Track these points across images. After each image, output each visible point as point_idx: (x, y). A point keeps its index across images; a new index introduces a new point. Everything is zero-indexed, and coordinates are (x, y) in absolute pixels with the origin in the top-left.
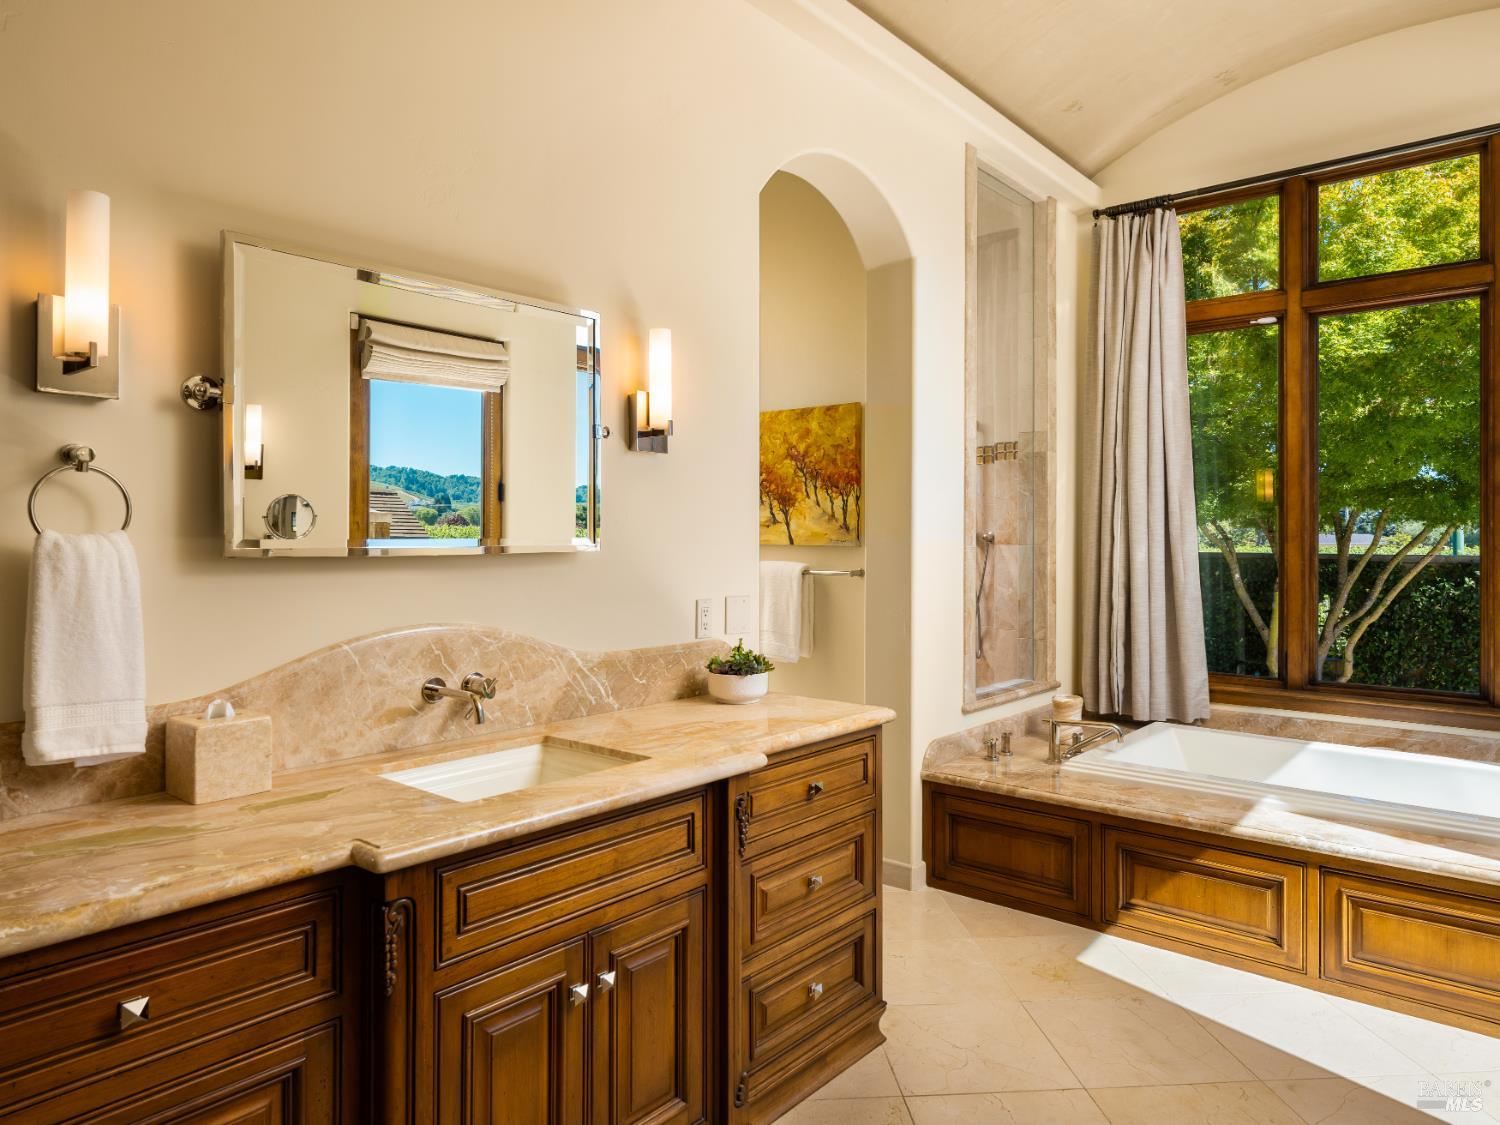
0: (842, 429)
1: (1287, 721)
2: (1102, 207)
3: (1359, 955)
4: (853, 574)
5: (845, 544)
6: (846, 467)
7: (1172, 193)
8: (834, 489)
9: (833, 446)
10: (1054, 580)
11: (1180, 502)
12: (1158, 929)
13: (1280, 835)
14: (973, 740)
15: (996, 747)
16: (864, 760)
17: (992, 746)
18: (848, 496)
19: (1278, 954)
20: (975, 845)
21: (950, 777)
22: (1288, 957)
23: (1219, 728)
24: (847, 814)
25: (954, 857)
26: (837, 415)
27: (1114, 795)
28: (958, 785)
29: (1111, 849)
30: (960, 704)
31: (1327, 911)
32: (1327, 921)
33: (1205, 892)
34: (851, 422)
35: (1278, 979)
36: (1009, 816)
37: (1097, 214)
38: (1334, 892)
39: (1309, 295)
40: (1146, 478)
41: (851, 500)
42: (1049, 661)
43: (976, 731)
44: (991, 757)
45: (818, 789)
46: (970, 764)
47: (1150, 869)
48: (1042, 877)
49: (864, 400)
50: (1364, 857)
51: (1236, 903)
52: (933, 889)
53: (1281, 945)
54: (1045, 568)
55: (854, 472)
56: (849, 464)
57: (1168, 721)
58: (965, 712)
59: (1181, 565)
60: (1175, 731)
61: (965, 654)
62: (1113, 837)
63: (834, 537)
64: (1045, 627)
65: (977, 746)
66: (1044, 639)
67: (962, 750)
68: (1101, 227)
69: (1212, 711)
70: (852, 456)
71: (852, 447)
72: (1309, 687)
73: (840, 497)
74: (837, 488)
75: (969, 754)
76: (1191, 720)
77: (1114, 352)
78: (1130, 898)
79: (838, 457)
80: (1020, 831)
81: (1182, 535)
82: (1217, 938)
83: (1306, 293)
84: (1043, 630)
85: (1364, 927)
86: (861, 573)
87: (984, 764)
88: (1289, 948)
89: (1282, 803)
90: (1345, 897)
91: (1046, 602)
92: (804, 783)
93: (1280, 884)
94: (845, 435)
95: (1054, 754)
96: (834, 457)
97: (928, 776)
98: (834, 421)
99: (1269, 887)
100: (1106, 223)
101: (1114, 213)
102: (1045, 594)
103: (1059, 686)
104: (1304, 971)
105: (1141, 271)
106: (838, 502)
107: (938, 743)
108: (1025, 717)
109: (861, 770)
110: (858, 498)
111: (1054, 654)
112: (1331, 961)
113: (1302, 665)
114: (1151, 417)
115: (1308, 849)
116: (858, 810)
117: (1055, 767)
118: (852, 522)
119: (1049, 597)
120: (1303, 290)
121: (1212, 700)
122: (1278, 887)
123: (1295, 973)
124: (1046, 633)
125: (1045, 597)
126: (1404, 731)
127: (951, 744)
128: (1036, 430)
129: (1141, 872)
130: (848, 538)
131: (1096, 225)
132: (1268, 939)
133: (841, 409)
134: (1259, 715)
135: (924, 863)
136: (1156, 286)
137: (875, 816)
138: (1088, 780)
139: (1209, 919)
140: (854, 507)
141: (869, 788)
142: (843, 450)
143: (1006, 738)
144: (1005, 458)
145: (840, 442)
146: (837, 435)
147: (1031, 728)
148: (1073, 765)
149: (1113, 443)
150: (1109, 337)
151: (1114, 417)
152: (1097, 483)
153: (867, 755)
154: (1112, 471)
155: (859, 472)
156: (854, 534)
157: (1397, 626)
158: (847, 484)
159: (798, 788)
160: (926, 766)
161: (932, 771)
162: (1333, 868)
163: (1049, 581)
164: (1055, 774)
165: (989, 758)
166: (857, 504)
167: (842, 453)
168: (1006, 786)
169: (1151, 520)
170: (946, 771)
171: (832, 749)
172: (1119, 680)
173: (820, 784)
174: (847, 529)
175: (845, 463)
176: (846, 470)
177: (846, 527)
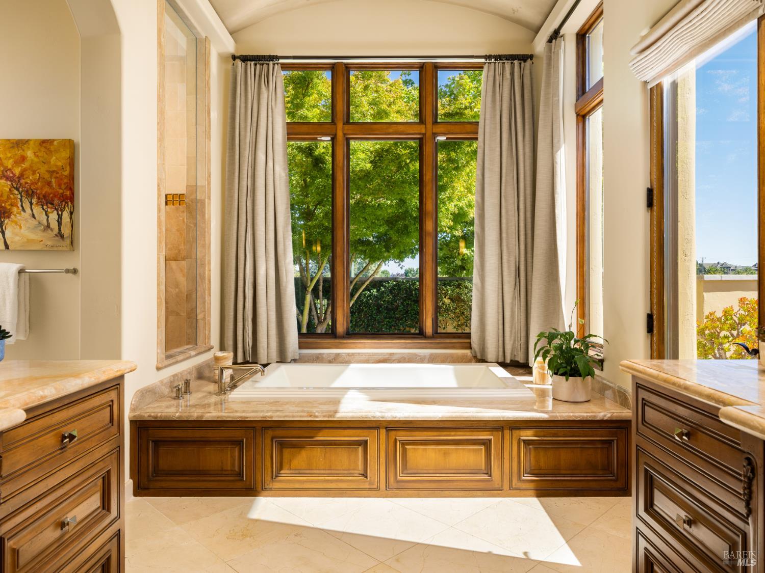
0: (57, 159)
1: (338, 355)
2: (238, 54)
3: (405, 472)
4: (67, 271)
5: (60, 248)
6: (61, 189)
7: (279, 55)
8: (49, 205)
9: (48, 171)
10: (210, 282)
11: (284, 235)
12: (297, 486)
13: (366, 414)
14: (163, 387)
15: (181, 389)
16: (110, 406)
17: (179, 389)
18: (62, 211)
19: (365, 482)
20: (172, 459)
21: (152, 414)
22: (370, 483)
23: (304, 363)
24: (97, 455)
25: (157, 471)
26: (52, 147)
27: (267, 407)
28: (158, 419)
29: (268, 441)
30: (155, 363)
31: (390, 451)
32: (390, 457)
33: (325, 456)
34: (65, 154)
35: (365, 497)
36: (198, 434)
37: (234, 58)
38: (393, 440)
39: (346, 127)
40: (264, 220)
41: (66, 215)
42: (207, 332)
43: (165, 381)
44: (178, 397)
45: (72, 437)
46: (164, 404)
47: (292, 450)
48: (222, 470)
49: (77, 138)
50: (408, 418)
51: (342, 457)
52: (138, 498)
53: (366, 477)
54: (204, 273)
55: (68, 193)
56: (63, 187)
57: (277, 362)
58: (158, 369)
59: (285, 272)
60: (283, 367)
61: (158, 328)
62: (270, 434)
63: (50, 243)
64: (204, 311)
65: (166, 391)
66: (204, 319)
67: (157, 395)
68: (237, 66)
69: (300, 354)
70: (65, 181)
71: (66, 173)
72: (347, 336)
73: (55, 212)
74: (52, 204)
75: (162, 397)
76: (289, 361)
77: (245, 143)
78: (280, 471)
79: (53, 180)
80: (205, 442)
81: (285, 254)
82: (332, 482)
83: (344, 126)
84: (203, 314)
85: (408, 457)
86: (75, 271)
87: (174, 402)
88: (370, 477)
89: (367, 396)
90: (398, 442)
91: (205, 294)
92: (56, 435)
93: (366, 442)
94: (60, 164)
95: (221, 388)
96: (49, 180)
97: (134, 416)
98: (49, 152)
99: (360, 445)
100: (239, 63)
101: (245, 59)
102: (204, 290)
103: (213, 348)
104: (378, 489)
105: (261, 97)
106: (54, 216)
107: (141, 391)
108: (194, 369)
109: (108, 415)
110: (71, 213)
111: (210, 328)
112: (392, 479)
113: (343, 325)
114: (267, 184)
115: (381, 419)
116: (105, 450)
117: (223, 397)
118: (66, 231)
119: (207, 292)
120: (343, 124)
121: (300, 348)
122: (364, 444)
123: (374, 491)
124: (205, 315)
125: (204, 292)
126: (391, 354)
127: (149, 391)
128: (198, 185)
129: (287, 453)
130: (62, 243)
131: (233, 64)
132: (360, 475)
133: (55, 143)
134: (323, 354)
135: (131, 481)
136: (270, 107)
137: (119, 452)
138: (247, 402)
139: (327, 472)
140: (69, 220)
141: (114, 429)
142: (58, 175)
143: (187, 383)
144: (173, 205)
145: (55, 169)
146: (52, 163)
147: (200, 374)
148: (235, 395)
149: (245, 198)
150: (242, 133)
151: (246, 182)
152: (235, 222)
153: (112, 401)
154: (245, 214)
155: (73, 194)
156: (68, 241)
157: (354, 311)
158: (61, 202)
159: (50, 440)
160: (133, 410)
161: (137, 413)
162: (392, 427)
163: (207, 282)
164: (226, 401)
165: (177, 398)
166: (71, 218)
167: (56, 178)
168: (195, 414)
169: (267, 244)
170: (148, 410)
171: (83, 399)
172: (249, 341)
173: (75, 433)
174: (62, 237)
175: (60, 185)
176: (61, 191)
177: (61, 235)
